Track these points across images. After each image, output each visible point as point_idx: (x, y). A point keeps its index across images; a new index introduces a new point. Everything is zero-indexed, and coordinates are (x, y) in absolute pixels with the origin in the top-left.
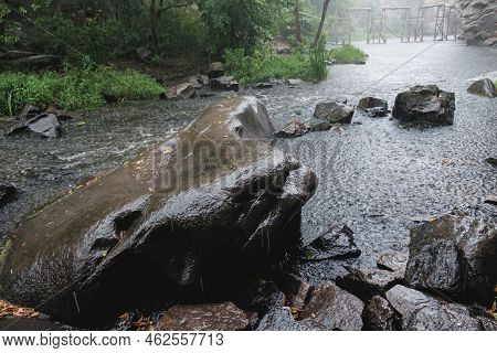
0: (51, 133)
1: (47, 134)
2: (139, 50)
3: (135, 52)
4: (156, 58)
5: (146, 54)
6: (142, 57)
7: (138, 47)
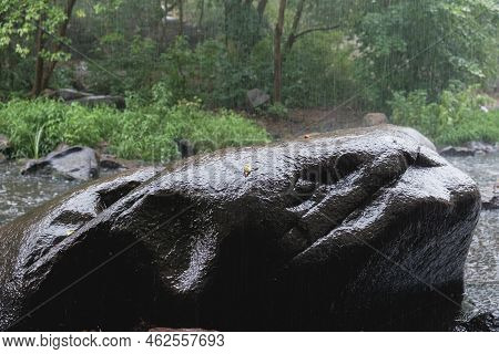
0: (82, 175)
1: (76, 175)
2: (250, 94)
3: (244, 95)
4: (277, 107)
5: (261, 100)
6: (255, 104)
7: (251, 88)
